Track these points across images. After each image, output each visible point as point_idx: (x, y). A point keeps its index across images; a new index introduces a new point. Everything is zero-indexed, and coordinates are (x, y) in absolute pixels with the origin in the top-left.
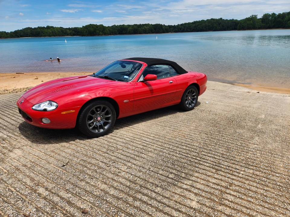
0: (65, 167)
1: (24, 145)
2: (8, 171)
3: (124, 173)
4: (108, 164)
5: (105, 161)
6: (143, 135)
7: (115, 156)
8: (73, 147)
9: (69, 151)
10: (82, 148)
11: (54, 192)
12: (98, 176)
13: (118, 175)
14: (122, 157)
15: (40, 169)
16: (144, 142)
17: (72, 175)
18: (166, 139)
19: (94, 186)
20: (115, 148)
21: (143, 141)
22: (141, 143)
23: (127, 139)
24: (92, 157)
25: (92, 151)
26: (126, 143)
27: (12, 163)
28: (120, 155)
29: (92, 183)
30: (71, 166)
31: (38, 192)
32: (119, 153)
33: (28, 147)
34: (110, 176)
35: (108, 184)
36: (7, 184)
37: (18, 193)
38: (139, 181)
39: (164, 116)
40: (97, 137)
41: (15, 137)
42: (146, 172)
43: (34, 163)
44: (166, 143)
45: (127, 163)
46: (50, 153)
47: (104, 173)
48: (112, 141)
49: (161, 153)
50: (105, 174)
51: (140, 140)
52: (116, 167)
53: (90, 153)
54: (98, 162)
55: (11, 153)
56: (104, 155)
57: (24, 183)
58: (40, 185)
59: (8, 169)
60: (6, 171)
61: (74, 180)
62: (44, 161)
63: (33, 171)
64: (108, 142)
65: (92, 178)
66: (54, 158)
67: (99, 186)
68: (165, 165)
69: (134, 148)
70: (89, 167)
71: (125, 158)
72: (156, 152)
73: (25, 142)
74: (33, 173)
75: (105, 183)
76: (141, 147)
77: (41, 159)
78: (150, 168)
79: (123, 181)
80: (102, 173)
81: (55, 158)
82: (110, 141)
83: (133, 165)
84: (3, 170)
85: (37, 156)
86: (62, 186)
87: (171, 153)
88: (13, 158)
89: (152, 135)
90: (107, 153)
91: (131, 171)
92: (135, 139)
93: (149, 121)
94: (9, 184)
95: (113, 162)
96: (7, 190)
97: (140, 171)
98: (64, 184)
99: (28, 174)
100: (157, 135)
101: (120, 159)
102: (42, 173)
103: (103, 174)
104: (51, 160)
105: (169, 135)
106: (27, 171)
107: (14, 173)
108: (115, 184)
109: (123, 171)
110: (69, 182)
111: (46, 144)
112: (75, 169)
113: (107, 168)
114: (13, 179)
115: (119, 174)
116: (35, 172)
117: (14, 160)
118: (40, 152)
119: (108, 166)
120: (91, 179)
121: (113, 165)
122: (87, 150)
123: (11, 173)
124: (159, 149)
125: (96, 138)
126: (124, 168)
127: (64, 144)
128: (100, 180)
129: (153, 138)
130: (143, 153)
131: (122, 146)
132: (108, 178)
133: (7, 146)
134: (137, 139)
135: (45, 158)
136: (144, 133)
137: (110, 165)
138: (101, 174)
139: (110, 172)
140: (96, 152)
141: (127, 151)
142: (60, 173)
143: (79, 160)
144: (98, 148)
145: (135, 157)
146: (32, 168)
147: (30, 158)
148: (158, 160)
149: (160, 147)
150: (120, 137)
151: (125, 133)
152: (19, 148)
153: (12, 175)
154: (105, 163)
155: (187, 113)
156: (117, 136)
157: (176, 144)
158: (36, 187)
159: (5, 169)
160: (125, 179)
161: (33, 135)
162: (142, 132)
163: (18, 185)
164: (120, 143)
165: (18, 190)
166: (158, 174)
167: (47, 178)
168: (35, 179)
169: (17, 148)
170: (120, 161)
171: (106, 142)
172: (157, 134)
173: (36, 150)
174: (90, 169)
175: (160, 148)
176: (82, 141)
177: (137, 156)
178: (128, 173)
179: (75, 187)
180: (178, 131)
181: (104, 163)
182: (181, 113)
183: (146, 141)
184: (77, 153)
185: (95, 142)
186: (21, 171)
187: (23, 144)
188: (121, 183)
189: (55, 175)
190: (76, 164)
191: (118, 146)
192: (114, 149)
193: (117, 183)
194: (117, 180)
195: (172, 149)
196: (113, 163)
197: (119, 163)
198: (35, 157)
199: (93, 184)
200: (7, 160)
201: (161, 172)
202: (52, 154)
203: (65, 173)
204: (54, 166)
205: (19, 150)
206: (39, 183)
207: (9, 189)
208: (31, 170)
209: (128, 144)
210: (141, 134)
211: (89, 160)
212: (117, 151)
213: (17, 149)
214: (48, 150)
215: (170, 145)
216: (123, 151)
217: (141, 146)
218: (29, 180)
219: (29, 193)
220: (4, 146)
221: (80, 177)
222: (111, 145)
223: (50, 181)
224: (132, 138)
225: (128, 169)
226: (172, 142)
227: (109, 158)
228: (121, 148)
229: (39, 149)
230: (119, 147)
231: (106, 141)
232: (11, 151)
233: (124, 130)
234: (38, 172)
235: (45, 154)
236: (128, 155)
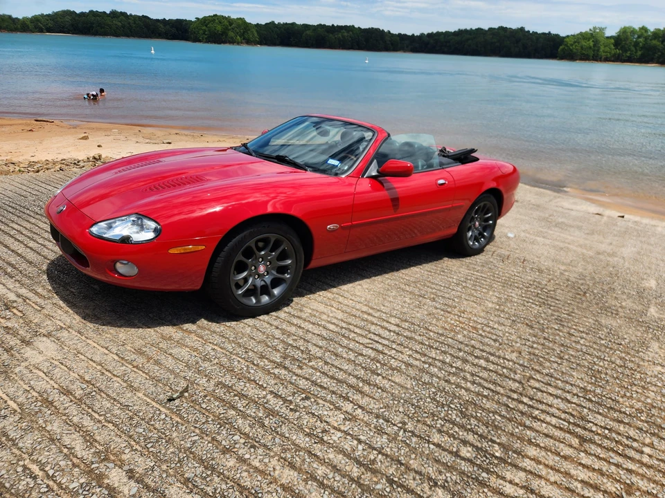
0: (177, 402)
1: (62, 328)
2: (21, 405)
3: (339, 434)
4: (291, 402)
5: (282, 392)
6: (370, 318)
7: (307, 379)
8: (192, 340)
9: (184, 353)
10: (216, 345)
11: (153, 484)
12: (267, 440)
13: (322, 441)
14: (325, 381)
15: (109, 405)
16: (377, 338)
17: (197, 431)
18: (431, 334)
19: (262, 472)
20: (302, 352)
21: (373, 336)
22: (368, 341)
23: (332, 327)
24: (245, 378)
25: (244, 358)
26: (331, 340)
27: (32, 383)
28: (318, 374)
29: (256, 463)
30: (192, 402)
31: (106, 481)
32: (316, 369)
33: (74, 332)
34: (303, 441)
35: (301, 469)
36: (19, 449)
37: (51, 483)
38: (382, 464)
39: (413, 266)
40: (253, 316)
41: (39, 300)
42: (397, 434)
43: (93, 385)
44: (432, 347)
45: (341, 403)
46: (133, 357)
47: (284, 429)
48: (293, 329)
49: (426, 378)
50: (287, 435)
51: (364, 333)
52: (313, 414)
53: (239, 365)
54: (264, 393)
55: (28, 349)
56: (276, 371)
57: (65, 451)
58: (112, 458)
59: (20, 400)
60: (14, 406)
61: (204, 448)
62: (118, 379)
63: (90, 410)
64: (284, 332)
65: (253, 444)
66: (144, 372)
67: (277, 472)
68: (442, 415)
69: (352, 356)
70: (242, 409)
71: (333, 385)
72: (412, 372)
73: (64, 317)
74: (91, 416)
75: (292, 466)
76: (372, 354)
77: (110, 375)
78: (404, 423)
79: (339, 459)
80: (279, 429)
81: (146, 374)
82: (289, 329)
83: (360, 410)
84: (6, 402)
85: (100, 365)
86: (173, 465)
87: (453, 379)
88: (34, 365)
89: (393, 320)
90: (285, 368)
91: (356, 429)
92: (351, 327)
93: (379, 278)
94: (24, 451)
95: (304, 396)
96: (20, 469)
97: (380, 431)
98: (179, 461)
99: (75, 420)
100: (406, 321)
101: (321, 387)
102: (114, 419)
103: (282, 435)
104: (138, 378)
105: (438, 324)
106: (73, 410)
107: (39, 415)
108: (321, 471)
109: (335, 428)
110: (191, 453)
111: (120, 327)
112: (204, 411)
113: (291, 415)
114: (36, 432)
115: (325, 438)
116: (96, 416)
117: (37, 371)
118: (107, 352)
119: (291, 410)
120: (252, 450)
121: (304, 407)
122: (231, 353)
123: (29, 414)
124: (417, 363)
125: (249, 320)
126: (336, 419)
127: (168, 330)
128: (276, 454)
129: (397, 329)
130: (378, 375)
131: (321, 347)
132: (298, 448)
133: (16, 325)
134: (357, 330)
135: (120, 370)
136: (371, 311)
137: (296, 406)
138: (277, 433)
139: (301, 428)
140: (255, 362)
141: (336, 363)
142: (164, 423)
143: (212, 382)
144: (260, 348)
145: (361, 385)
146: (87, 402)
147: (80, 367)
148: (421, 399)
149: (418, 356)
150: (313, 319)
151: (321, 308)
152: (49, 335)
153: (32, 421)
154: (285, 400)
155: (467, 260)
156: (304, 316)
157: (460, 350)
158: (102, 465)
159: (11, 399)
160: (345, 455)
161: (85, 297)
162: (365, 309)
163: (50, 455)
164: (316, 340)
165: (51, 472)
166: (429, 442)
167: (130, 437)
168: (98, 438)
169: (44, 335)
170: (323, 393)
171: (277, 333)
172: (404, 318)
173: (95, 345)
174: (245, 416)
175: (420, 360)
176: (214, 326)
177: (363, 381)
178: (349, 434)
179: (209, 473)
180: (456, 312)
181: (280, 396)
182: (454, 261)
183: (379, 335)
184: (204, 360)
185: (248, 330)
186: (56, 407)
187: (58, 323)
188: (335, 468)
189: (152, 428)
190: (205, 396)
191: (310, 347)
192: (300, 354)
193: (324, 468)
194: (322, 457)
195: (452, 366)
196: (303, 399)
197: (320, 401)
198: (94, 365)
199: (258, 464)
200: (17, 370)
201: (436, 438)
202: (141, 360)
203: (177, 422)
204: (145, 398)
205: (49, 341)
206: (107, 451)
207: (25, 468)
208: (83, 406)
209: (335, 342)
210: (366, 316)
211: (240, 386)
212: (311, 364)
213: (45, 339)
214: (129, 348)
215: (445, 353)
216: (326, 363)
217: (370, 351)
218: (81, 440)
219: (82, 484)
220: (9, 325)
221: (219, 438)
222: (291, 342)
223: (139, 449)
224: (344, 325)
225: (347, 423)
226: (449, 346)
227: (291, 383)
228: (319, 355)
229: (103, 343)
230: (314, 350)
231: (277, 328)
232: (28, 343)
233: (320, 299)
234: (104, 415)
235: (119, 360)
236: (341, 376)
